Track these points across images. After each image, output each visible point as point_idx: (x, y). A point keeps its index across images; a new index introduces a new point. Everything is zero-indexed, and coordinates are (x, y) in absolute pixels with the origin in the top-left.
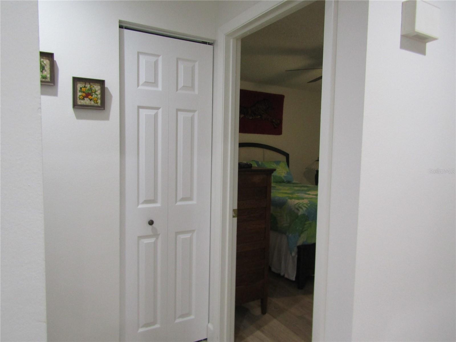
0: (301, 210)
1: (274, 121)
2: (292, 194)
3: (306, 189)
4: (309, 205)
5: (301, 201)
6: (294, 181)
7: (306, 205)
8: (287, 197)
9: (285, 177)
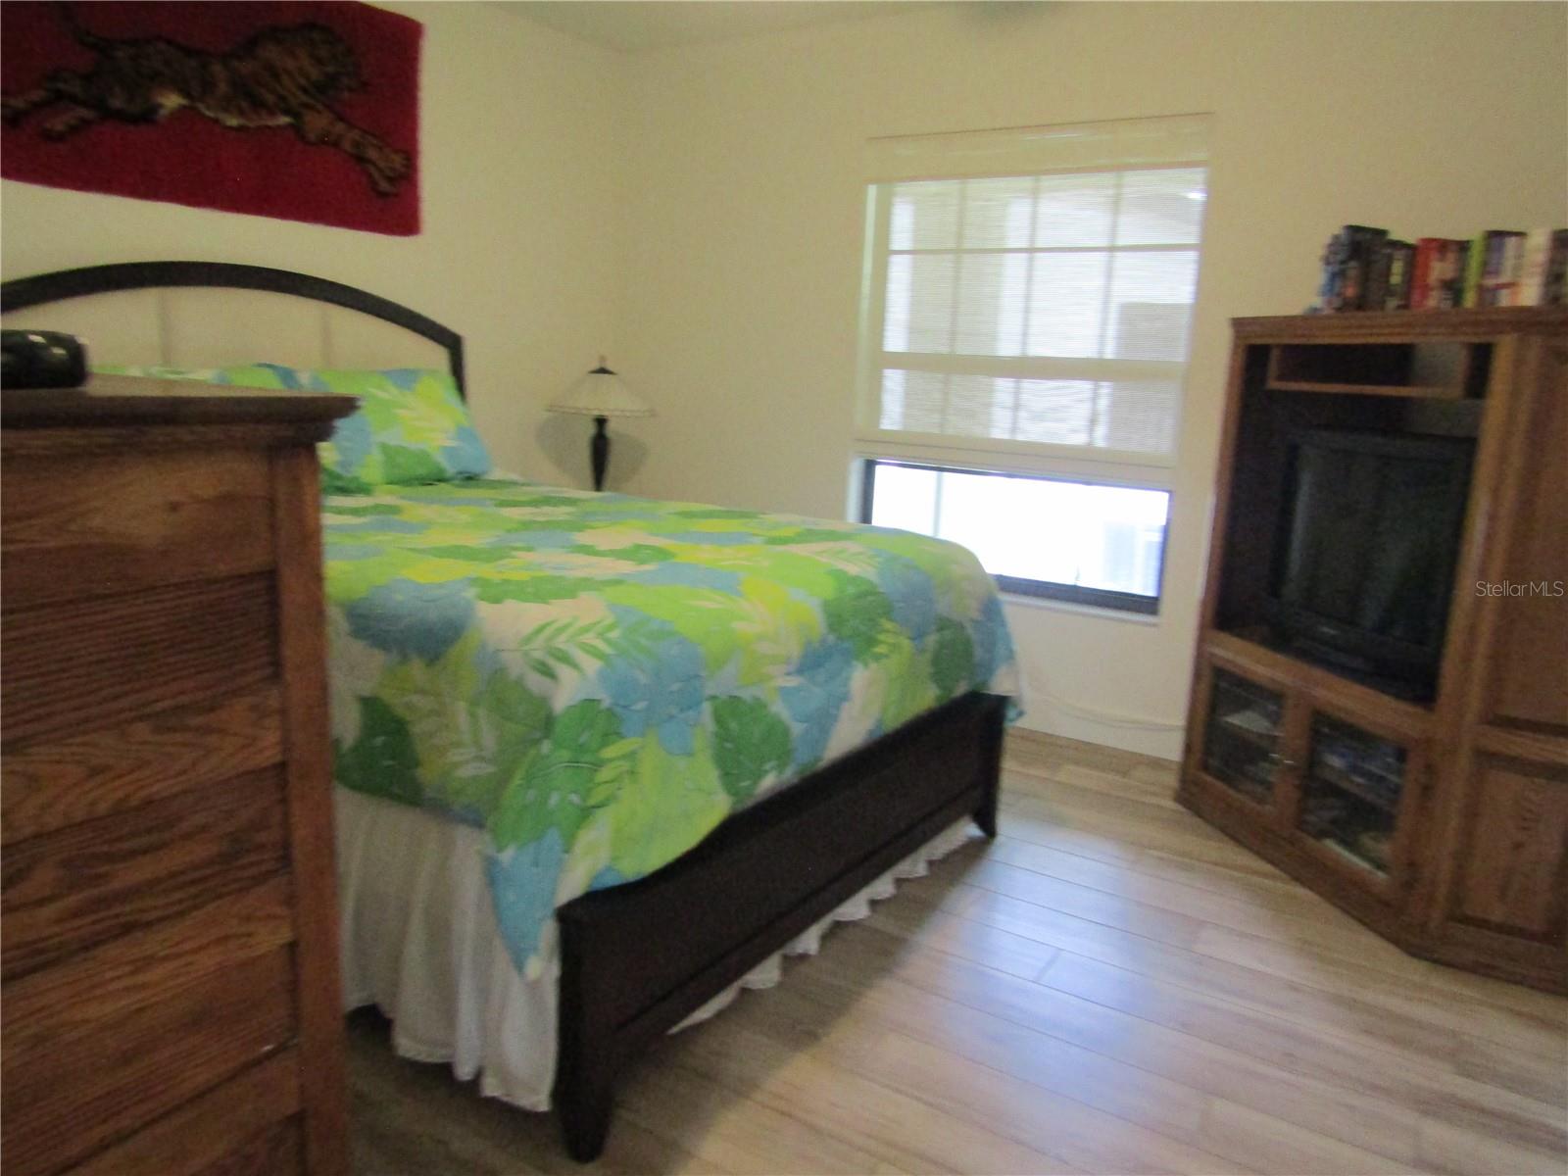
0: (564, 671)
1: (372, 154)
2: (493, 554)
3: (561, 512)
4: (614, 634)
5: (558, 611)
6: (496, 474)
7: (601, 635)
8: (474, 581)
9: (450, 452)
